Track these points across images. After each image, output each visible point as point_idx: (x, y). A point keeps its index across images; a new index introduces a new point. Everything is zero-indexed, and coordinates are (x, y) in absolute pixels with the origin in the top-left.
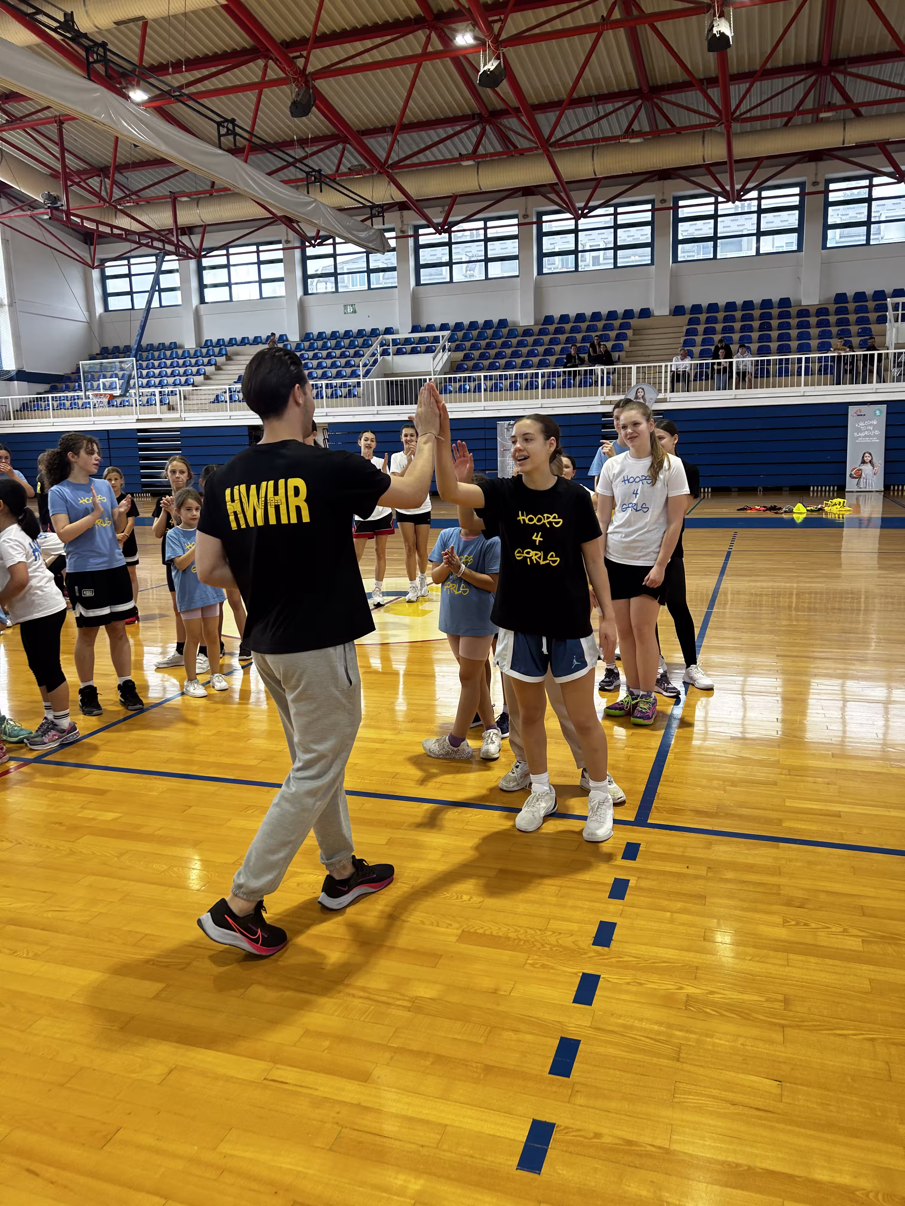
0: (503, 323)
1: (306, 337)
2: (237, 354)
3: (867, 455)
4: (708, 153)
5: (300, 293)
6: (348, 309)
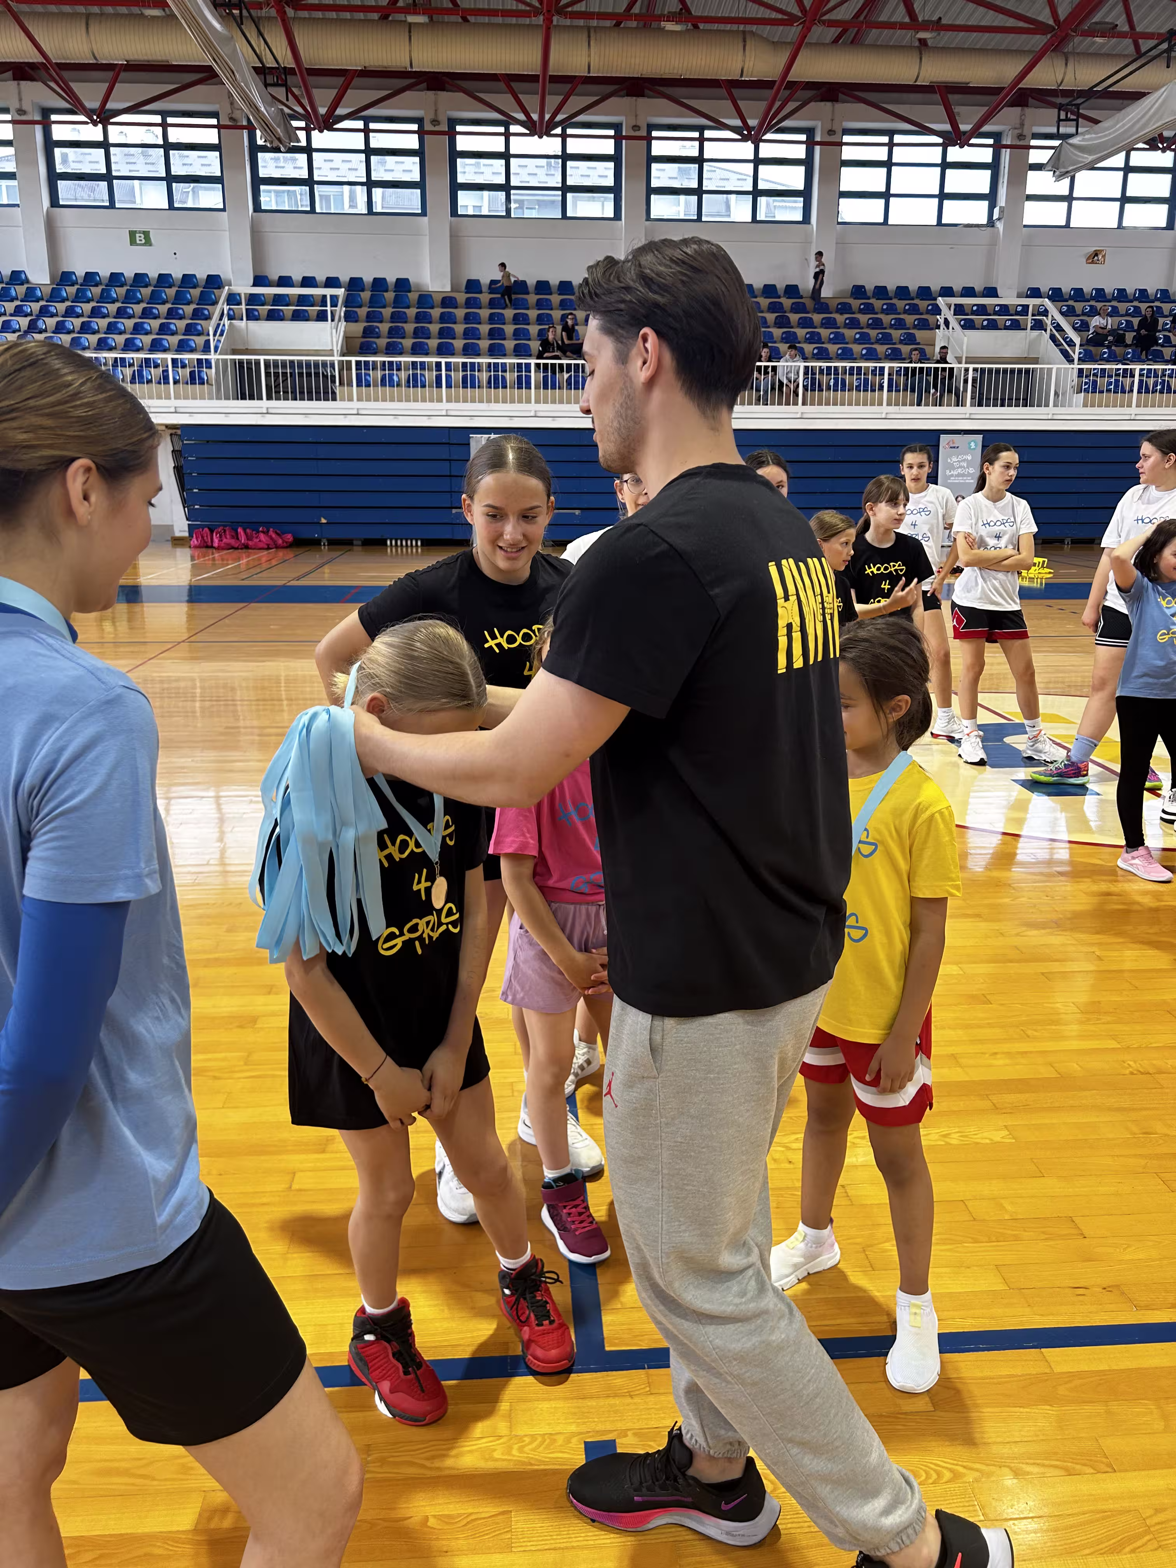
0: (403, 285)
1: (66, 278)
4: (749, 65)
5: (46, 203)
6: (138, 239)
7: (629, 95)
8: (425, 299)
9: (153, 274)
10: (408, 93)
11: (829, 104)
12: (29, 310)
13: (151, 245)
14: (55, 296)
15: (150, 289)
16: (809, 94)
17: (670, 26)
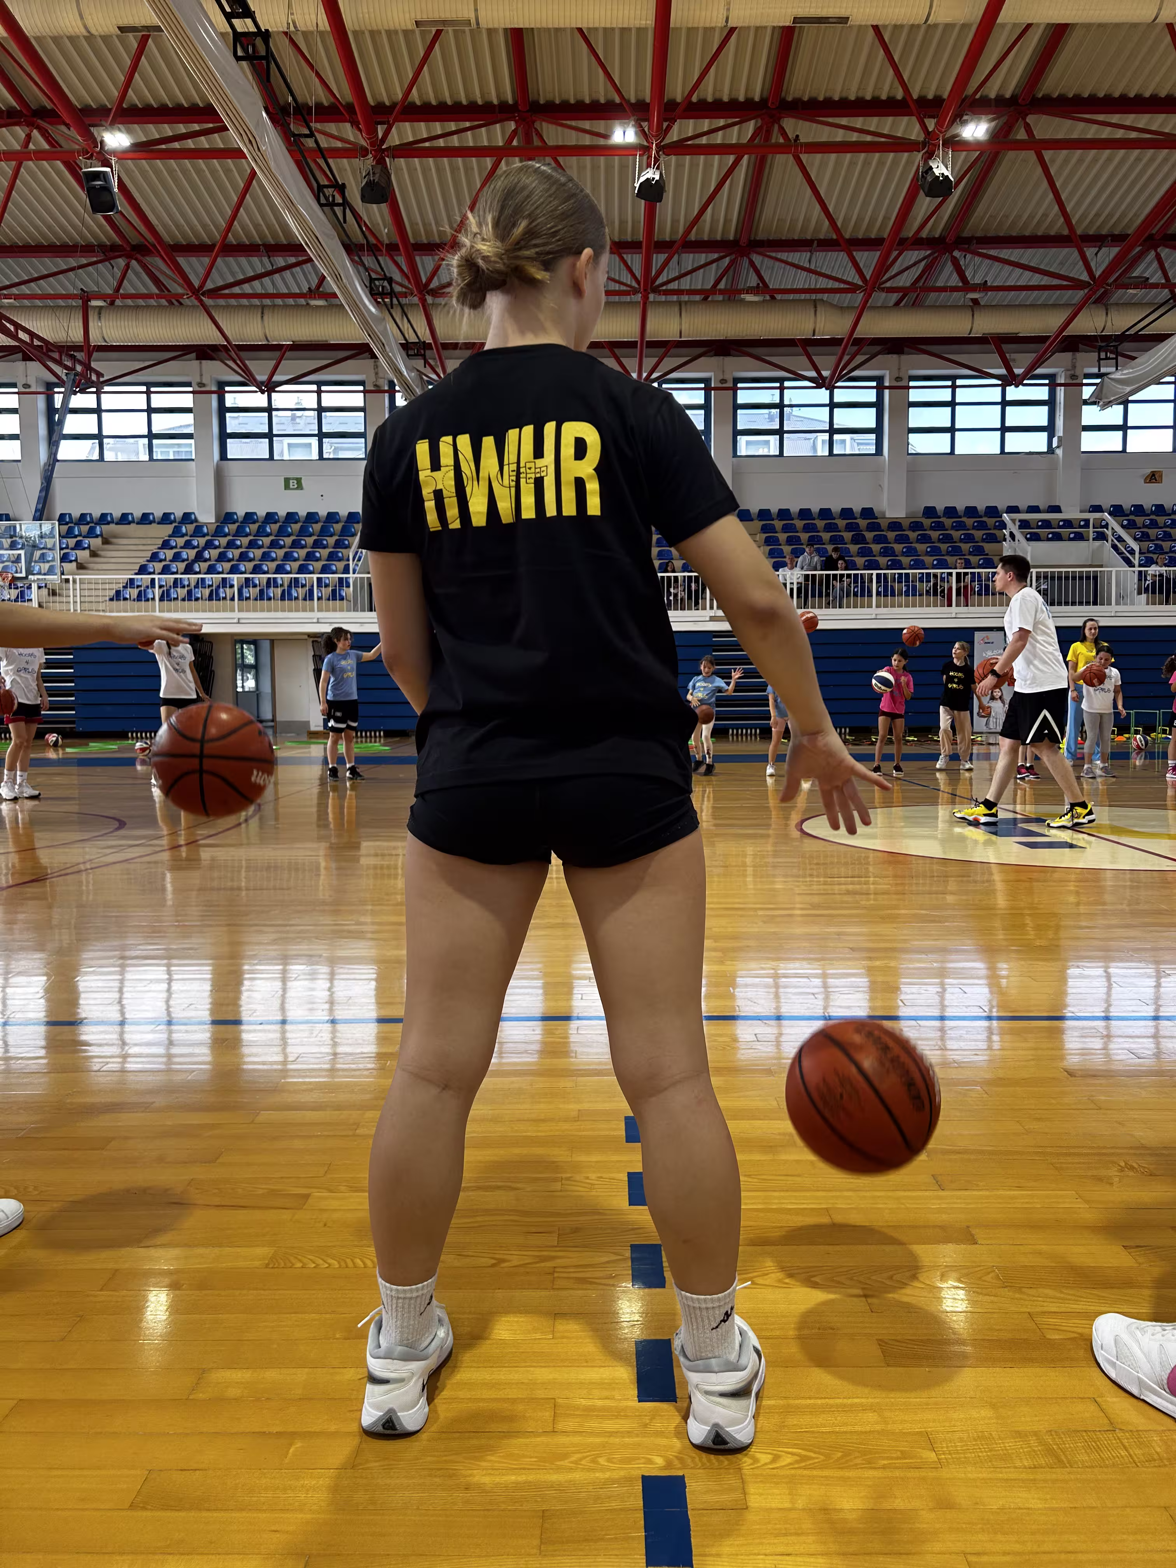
1: (227, 518)
2: (116, 537)
4: (820, 326)
5: (216, 457)
6: (291, 484)
7: (716, 355)
9: (302, 513)
11: (895, 356)
12: (196, 544)
13: (302, 489)
15: (299, 525)
16: (878, 348)
17: (749, 298)
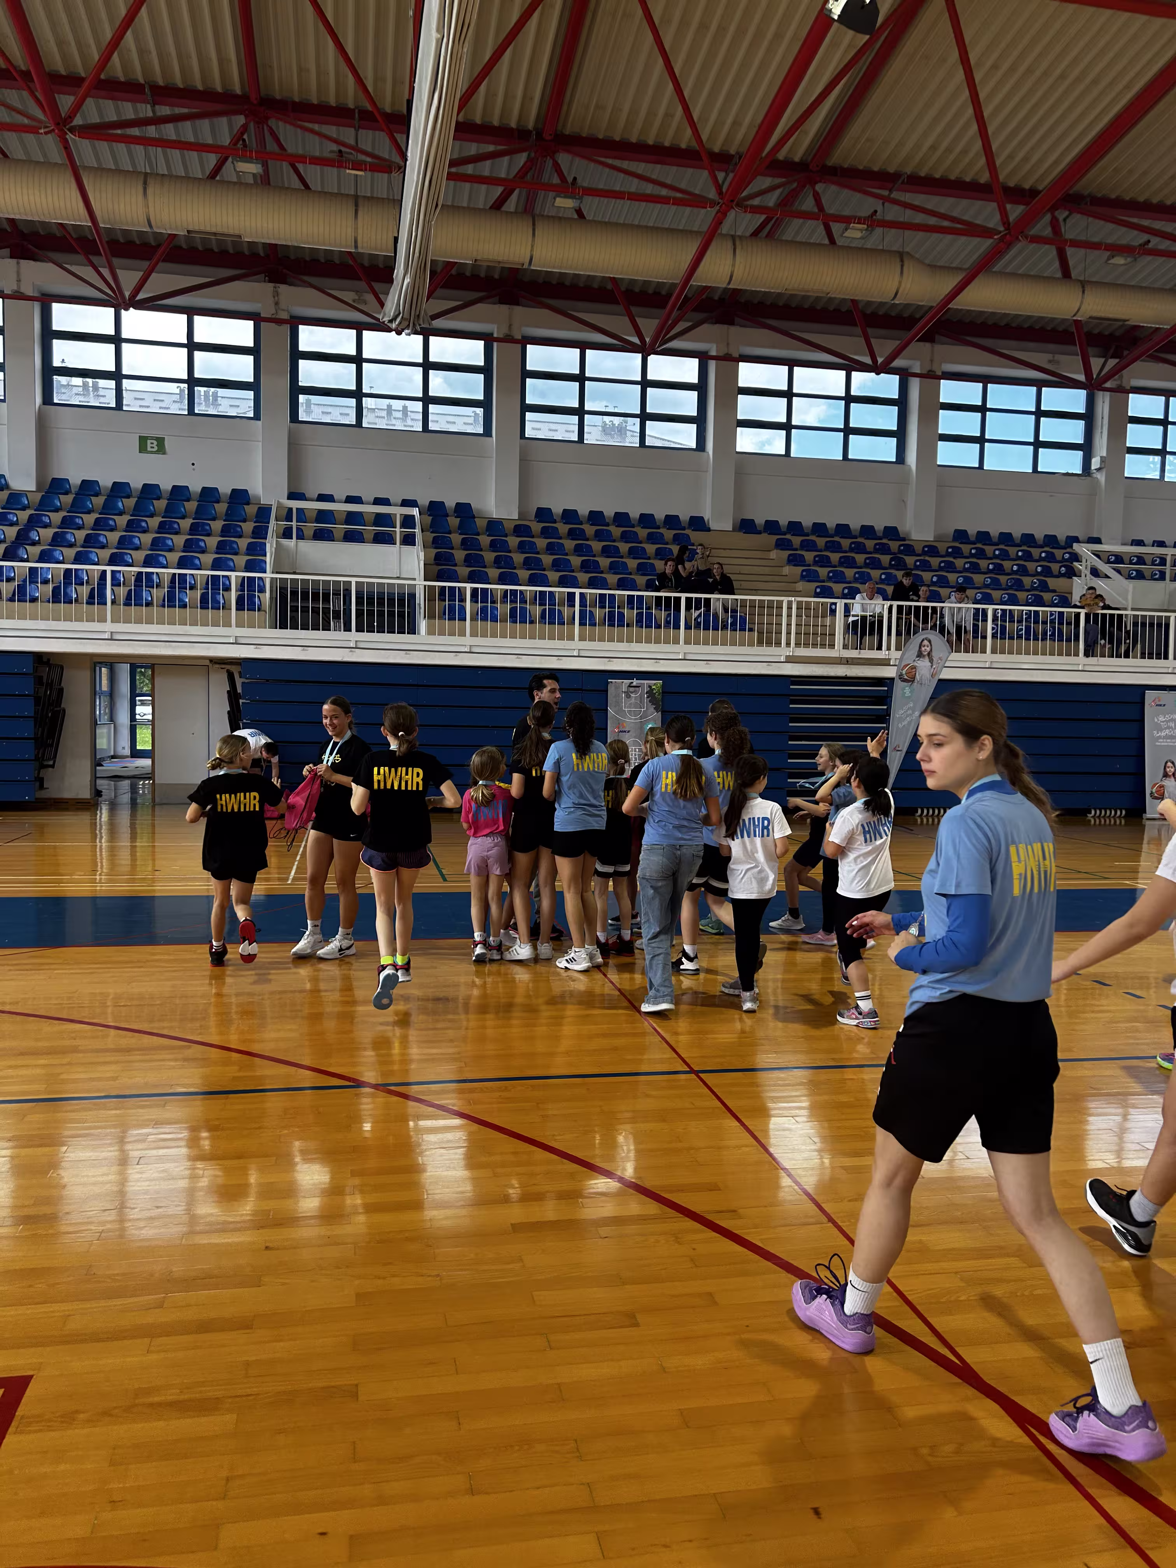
0: (465, 510)
1: (56, 486)
3: (1169, 764)
4: (906, 287)
5: (39, 400)
6: (149, 445)
7: (721, 321)
8: (494, 526)
9: (166, 486)
10: (479, 305)
12: (15, 519)
13: (164, 453)
14: (45, 504)
15: (164, 501)
